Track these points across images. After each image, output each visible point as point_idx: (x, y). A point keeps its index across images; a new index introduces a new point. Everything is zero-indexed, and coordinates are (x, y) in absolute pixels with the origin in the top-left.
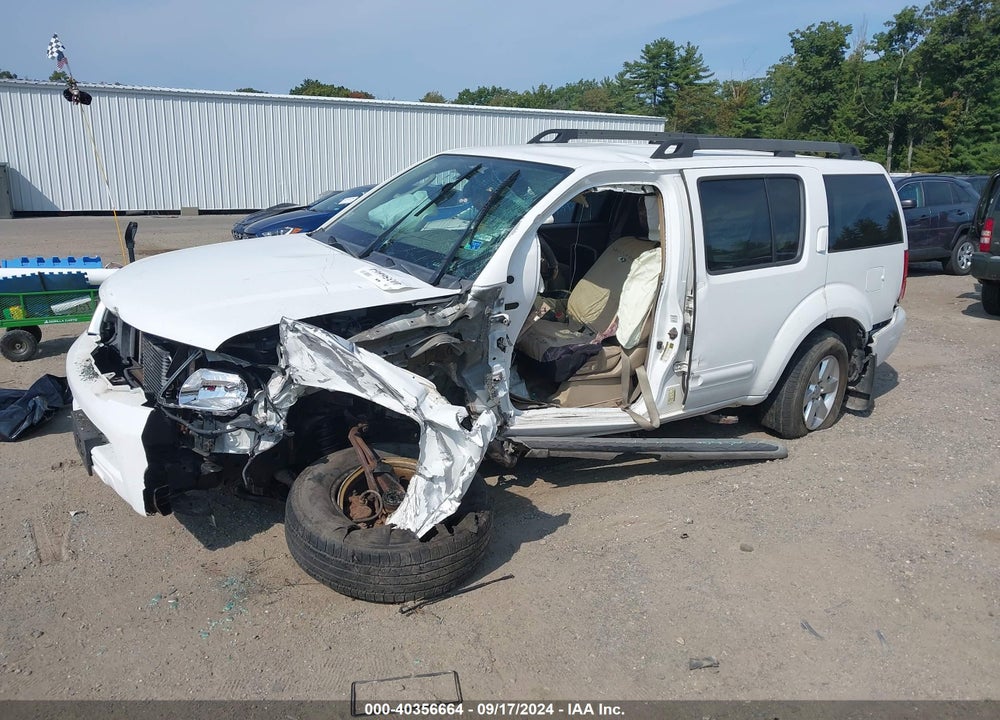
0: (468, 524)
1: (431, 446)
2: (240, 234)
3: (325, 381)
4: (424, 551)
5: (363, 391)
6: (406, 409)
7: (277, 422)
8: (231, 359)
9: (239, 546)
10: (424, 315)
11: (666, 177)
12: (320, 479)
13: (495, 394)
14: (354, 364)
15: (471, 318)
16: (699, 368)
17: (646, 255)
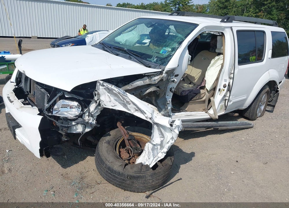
0: (168, 162)
1: (156, 132)
2: (54, 46)
3: (114, 106)
4: (154, 174)
5: (129, 110)
6: (146, 118)
7: (93, 121)
8: (75, 96)
9: (75, 166)
10: (148, 79)
11: (226, 29)
12: (109, 142)
13: (167, 108)
14: (127, 100)
15: (164, 80)
16: (232, 98)
17: (217, 58)
